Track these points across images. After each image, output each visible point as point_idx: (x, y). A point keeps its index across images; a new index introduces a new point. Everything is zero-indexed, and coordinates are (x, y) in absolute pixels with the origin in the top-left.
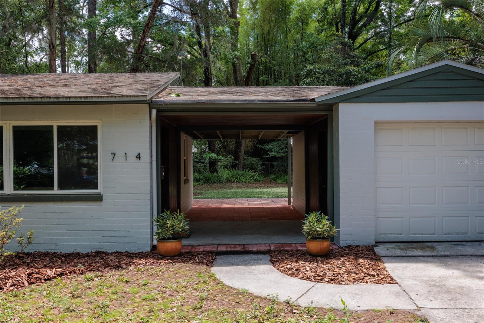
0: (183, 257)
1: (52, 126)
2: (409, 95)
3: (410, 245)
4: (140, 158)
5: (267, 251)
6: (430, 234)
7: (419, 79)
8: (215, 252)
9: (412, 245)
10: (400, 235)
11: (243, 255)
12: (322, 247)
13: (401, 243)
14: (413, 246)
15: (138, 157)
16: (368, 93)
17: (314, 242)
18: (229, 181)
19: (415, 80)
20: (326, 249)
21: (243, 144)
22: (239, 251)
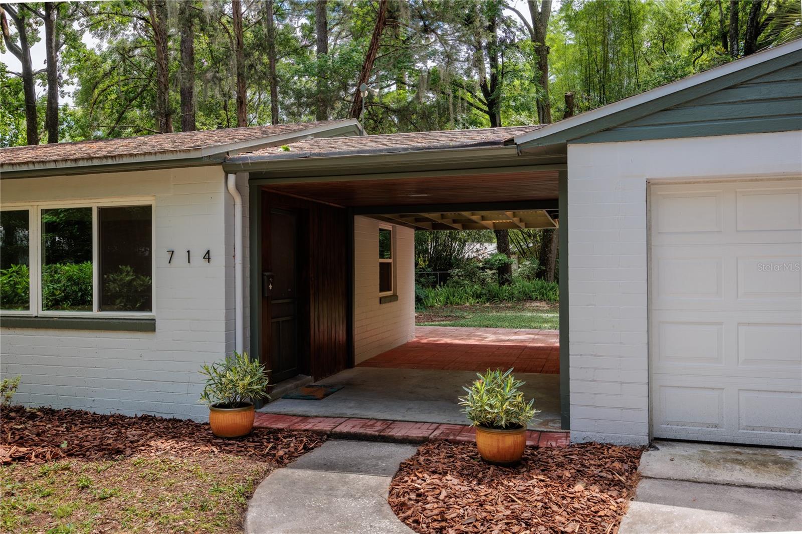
0: (251, 440)
1: (90, 209)
2: (727, 120)
3: (737, 452)
4: (209, 258)
5: (422, 439)
6: (790, 430)
7: (752, 82)
8: (329, 433)
9: (740, 453)
10: (716, 427)
11: (376, 443)
12: (501, 445)
13: (712, 446)
14: (740, 457)
15: (207, 256)
16: (632, 121)
17: (485, 434)
18: (530, 297)
19: (742, 83)
20: (512, 451)
21: (554, 239)
22: (371, 434)
